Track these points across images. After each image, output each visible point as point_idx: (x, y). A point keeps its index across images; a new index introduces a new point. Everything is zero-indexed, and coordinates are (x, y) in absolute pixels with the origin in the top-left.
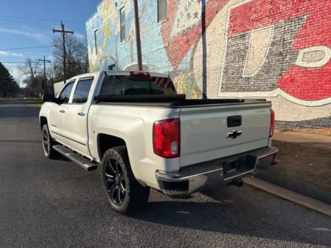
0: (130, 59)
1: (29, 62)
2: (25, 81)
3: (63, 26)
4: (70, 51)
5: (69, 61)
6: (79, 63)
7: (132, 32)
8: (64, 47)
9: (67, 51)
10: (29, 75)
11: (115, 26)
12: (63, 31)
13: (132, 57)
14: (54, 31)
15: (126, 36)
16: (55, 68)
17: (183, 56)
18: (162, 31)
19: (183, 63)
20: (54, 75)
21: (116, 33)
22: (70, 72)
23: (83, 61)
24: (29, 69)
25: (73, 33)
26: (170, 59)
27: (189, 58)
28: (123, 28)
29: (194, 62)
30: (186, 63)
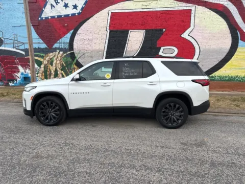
17: (60, 37)
19: (59, 43)
29: (75, 43)
30: (64, 43)
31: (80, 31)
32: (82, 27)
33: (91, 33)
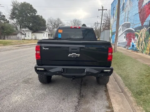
3: (103, 7)
7: (127, 6)
12: (102, 10)
13: (125, 19)
14: (99, 10)
15: (124, 8)
18: (139, 3)
19: (146, 22)
24: (95, 27)
26: (141, 20)
28: (124, 4)
30: (148, 21)
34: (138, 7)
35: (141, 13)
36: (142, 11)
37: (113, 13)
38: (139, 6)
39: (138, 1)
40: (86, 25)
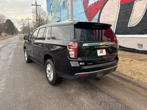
0: (67, 18)
1: (22, 20)
2: (21, 28)
3: (36, 3)
4: (40, 15)
5: (39, 19)
6: (43, 20)
7: (69, 4)
8: (37, 12)
9: (38, 15)
10: (22, 26)
11: (60, 2)
12: (36, 5)
13: (68, 17)
14: (32, 5)
15: (65, 6)
16: (33, 22)
17: (94, 16)
18: (84, 3)
19: (94, 20)
20: (33, 26)
21: (60, 5)
22: (40, 24)
23: (45, 19)
25: (40, 6)
26: (88, 18)
27: (98, 16)
28: (64, 2)
29: (100, 19)
30: (96, 19)
31: (103, 10)
32: (104, 7)
33: (109, 10)
34: (83, 7)
35: (87, 12)
36: (88, 10)
37: (50, 10)
38: (84, 5)
39: (82, 1)
40: (11, 20)
